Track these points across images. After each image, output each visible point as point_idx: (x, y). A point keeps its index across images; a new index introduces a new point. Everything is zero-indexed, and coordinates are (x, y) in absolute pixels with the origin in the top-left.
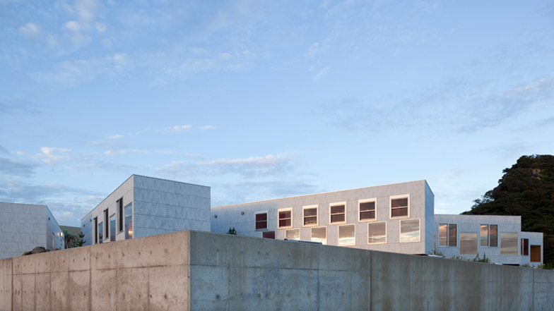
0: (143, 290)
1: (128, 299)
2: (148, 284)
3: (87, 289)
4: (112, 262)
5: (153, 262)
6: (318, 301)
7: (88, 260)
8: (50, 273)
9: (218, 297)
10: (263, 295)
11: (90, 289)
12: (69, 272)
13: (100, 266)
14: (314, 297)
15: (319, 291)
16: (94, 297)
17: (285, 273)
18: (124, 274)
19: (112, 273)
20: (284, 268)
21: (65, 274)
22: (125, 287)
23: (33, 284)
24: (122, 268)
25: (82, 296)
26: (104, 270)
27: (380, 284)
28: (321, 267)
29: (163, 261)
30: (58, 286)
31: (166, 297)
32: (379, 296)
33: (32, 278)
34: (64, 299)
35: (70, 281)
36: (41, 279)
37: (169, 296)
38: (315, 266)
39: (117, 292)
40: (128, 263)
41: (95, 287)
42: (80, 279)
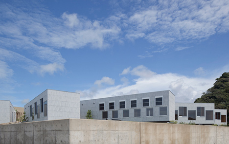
0: (54, 139)
1: (48, 142)
2: (55, 137)
3: (32, 138)
4: (42, 128)
5: (57, 129)
6: (118, 142)
7: (32, 127)
8: (17, 131)
9: (80, 141)
10: (97, 140)
11: (33, 138)
12: (25, 131)
13: (37, 130)
14: (116, 140)
15: (118, 138)
16: (35, 141)
17: (105, 132)
18: (47, 133)
19: (42, 133)
20: (105, 130)
21: (23, 132)
22: (47, 138)
23: (9, 136)
24: (46, 131)
25: (30, 141)
26: (39, 131)
27: (144, 135)
28: (119, 129)
29: (61, 129)
30: (20, 137)
31: (62, 141)
32: (143, 139)
33: (9, 133)
34: (22, 142)
35: (25, 135)
36: (13, 134)
37: (63, 141)
38: (117, 129)
39: (44, 139)
40: (48, 129)
41: (35, 138)
42: (29, 134)
